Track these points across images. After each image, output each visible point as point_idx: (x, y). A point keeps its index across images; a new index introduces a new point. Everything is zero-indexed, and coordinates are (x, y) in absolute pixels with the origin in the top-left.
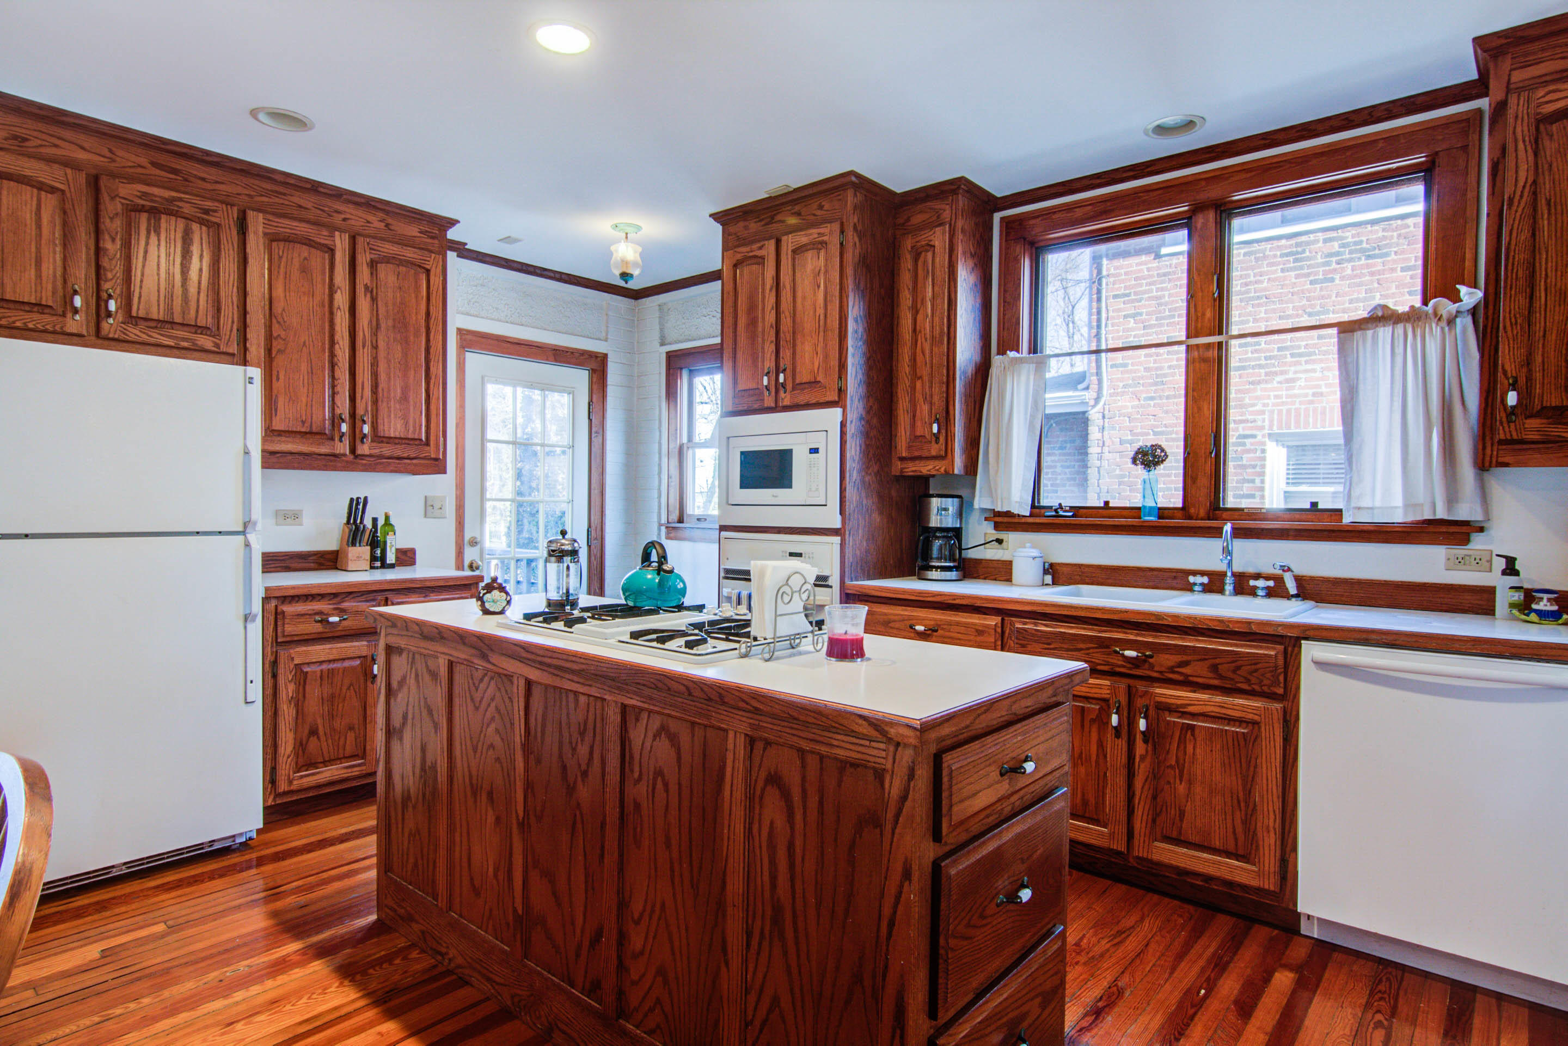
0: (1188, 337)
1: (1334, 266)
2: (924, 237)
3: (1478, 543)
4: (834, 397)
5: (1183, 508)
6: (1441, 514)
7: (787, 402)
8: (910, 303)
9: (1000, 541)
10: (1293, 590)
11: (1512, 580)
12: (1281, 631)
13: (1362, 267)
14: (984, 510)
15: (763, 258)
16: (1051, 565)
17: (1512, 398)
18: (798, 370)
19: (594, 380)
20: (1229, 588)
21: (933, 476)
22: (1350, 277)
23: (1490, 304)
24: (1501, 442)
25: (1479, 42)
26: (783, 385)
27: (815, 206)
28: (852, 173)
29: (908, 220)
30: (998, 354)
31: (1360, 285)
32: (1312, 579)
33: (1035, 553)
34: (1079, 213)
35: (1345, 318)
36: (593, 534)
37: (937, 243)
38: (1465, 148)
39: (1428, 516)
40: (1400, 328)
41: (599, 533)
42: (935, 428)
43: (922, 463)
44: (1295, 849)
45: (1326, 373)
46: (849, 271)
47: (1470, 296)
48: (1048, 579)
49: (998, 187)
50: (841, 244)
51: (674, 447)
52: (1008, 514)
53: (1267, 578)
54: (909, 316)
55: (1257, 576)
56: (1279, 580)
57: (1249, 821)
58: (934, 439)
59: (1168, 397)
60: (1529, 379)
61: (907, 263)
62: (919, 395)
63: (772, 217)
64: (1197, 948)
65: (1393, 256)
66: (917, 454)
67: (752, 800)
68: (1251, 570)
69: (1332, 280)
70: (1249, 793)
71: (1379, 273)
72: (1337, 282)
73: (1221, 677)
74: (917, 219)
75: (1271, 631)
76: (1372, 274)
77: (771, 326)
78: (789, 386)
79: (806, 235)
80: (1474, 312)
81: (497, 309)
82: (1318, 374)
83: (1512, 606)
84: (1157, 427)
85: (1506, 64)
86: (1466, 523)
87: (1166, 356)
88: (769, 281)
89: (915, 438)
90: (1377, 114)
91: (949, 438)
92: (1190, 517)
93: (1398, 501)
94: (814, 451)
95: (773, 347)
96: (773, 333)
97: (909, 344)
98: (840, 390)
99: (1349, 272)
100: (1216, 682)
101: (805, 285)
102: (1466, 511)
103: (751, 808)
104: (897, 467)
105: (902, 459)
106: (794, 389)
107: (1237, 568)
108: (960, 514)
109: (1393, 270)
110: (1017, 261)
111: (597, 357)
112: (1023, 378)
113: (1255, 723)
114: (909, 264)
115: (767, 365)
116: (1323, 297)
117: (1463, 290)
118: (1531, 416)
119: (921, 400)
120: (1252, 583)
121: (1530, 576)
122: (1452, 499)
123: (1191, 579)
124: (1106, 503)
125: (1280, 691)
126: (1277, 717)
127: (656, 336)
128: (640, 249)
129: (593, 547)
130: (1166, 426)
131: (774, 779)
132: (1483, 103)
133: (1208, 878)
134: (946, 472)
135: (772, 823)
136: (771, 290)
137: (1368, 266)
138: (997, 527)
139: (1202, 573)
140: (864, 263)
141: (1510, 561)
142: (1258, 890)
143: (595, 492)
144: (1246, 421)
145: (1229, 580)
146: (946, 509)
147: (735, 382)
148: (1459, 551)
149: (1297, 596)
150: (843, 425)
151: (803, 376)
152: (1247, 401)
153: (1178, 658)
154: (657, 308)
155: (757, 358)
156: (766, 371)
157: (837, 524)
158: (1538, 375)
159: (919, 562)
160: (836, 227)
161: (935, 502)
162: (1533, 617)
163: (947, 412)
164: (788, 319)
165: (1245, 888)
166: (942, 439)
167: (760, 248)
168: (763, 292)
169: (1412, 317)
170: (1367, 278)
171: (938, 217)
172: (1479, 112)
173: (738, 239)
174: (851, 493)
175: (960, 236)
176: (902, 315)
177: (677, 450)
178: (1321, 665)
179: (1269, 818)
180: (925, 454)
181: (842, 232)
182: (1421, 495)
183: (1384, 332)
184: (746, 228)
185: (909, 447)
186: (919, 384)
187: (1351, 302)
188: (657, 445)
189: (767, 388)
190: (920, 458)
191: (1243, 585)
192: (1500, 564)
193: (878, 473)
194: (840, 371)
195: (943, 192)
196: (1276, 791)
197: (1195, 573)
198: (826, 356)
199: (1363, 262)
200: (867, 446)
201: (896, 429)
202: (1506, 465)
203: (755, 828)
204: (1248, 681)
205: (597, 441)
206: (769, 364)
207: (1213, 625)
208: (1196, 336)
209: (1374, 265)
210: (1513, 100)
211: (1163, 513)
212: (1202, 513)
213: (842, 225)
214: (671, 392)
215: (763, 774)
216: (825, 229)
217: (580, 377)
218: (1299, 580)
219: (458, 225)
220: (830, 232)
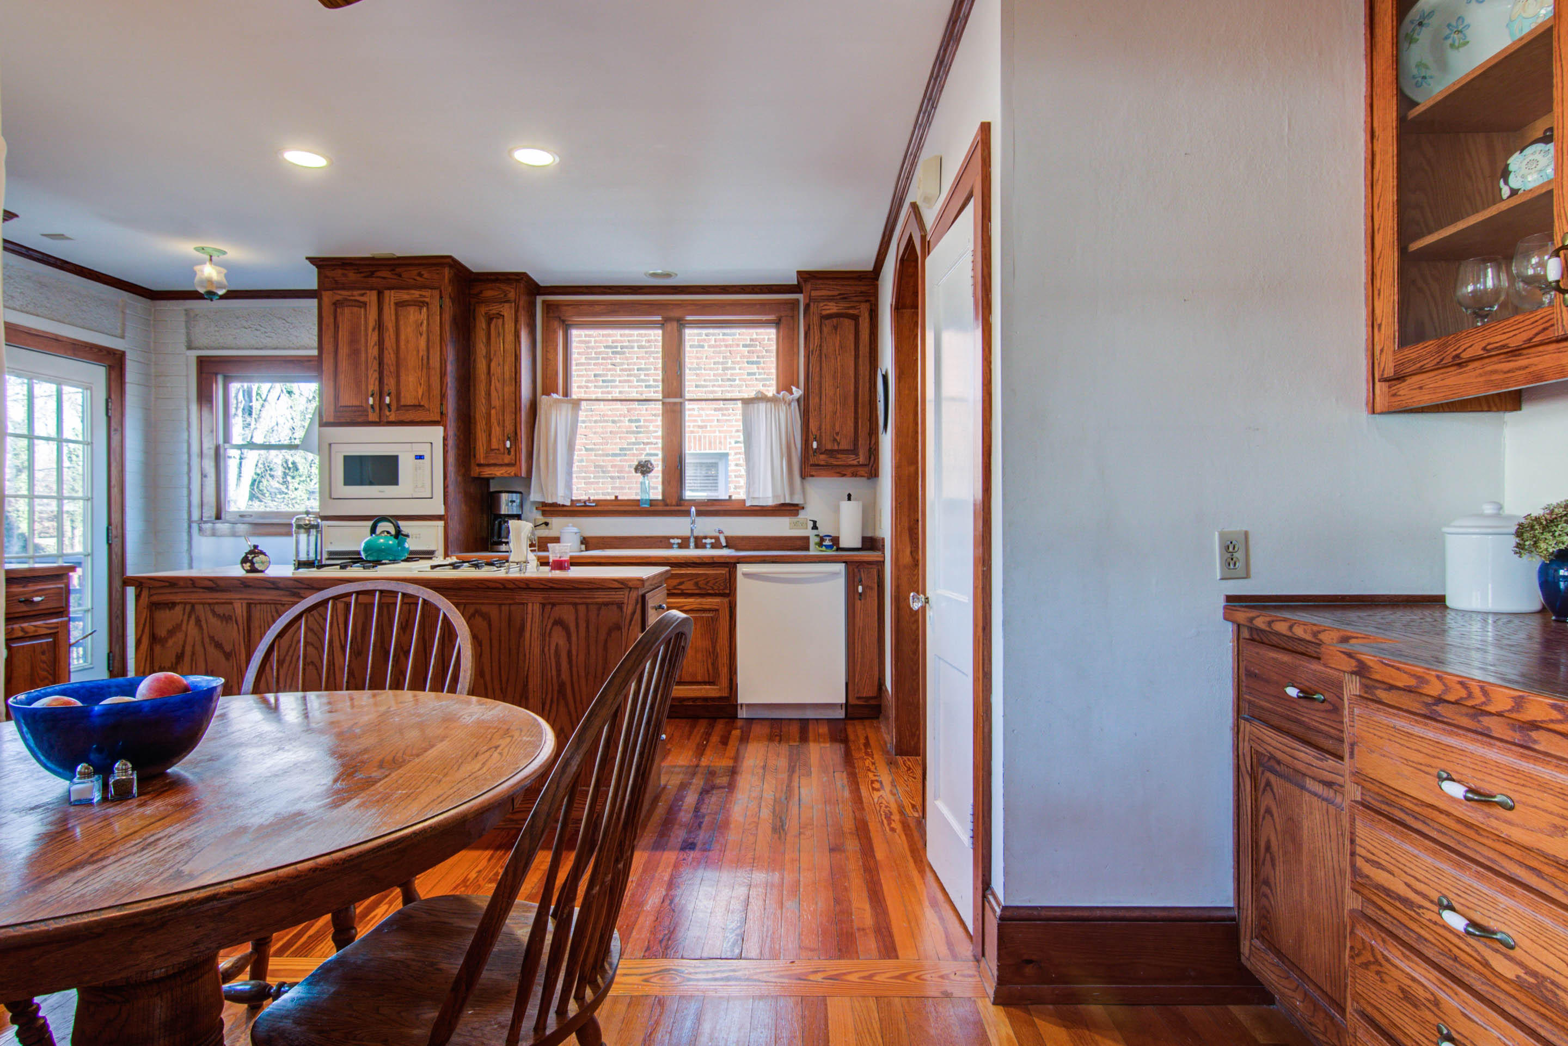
0: (664, 397)
1: (704, 337)
2: (494, 309)
3: (802, 515)
4: (438, 418)
5: (663, 500)
6: (788, 501)
7: (392, 418)
8: (484, 352)
9: (547, 524)
10: (724, 544)
11: (815, 532)
12: (728, 560)
13: (720, 340)
14: (534, 503)
15: (365, 304)
16: (584, 538)
17: (815, 445)
18: (402, 394)
19: (113, 377)
20: (692, 544)
21: (493, 478)
22: (714, 346)
23: (806, 399)
24: (812, 465)
25: (799, 273)
26: (389, 406)
27: (416, 272)
28: (450, 257)
29: (481, 292)
30: (543, 394)
31: (720, 352)
32: (732, 537)
33: (575, 530)
34: (597, 308)
35: (746, 396)
36: (114, 532)
37: (506, 314)
38: (792, 317)
39: (782, 502)
40: (769, 405)
41: (120, 530)
42: (508, 444)
43: (497, 468)
44: (736, 673)
45: (702, 412)
46: (447, 327)
47: (797, 392)
48: (583, 547)
49: (541, 279)
50: (441, 306)
51: (209, 446)
52: (554, 505)
53: (711, 538)
54: (484, 362)
55: (706, 538)
56: (717, 539)
57: (715, 665)
58: (506, 452)
59: (596, 422)
60: (821, 435)
61: (481, 324)
62: (494, 420)
63: (373, 273)
64: (695, 733)
65: (737, 336)
66: (492, 462)
67: (545, 636)
68: (701, 534)
69: (703, 347)
70: (714, 647)
71: (731, 346)
72: (706, 348)
73: (700, 588)
74: (489, 293)
75: (722, 560)
76: (726, 346)
77: (375, 358)
78: (394, 407)
79: (408, 294)
80: (798, 400)
81: (12, 297)
82: (696, 413)
83: (816, 544)
84: (587, 444)
85: (809, 286)
86: (797, 505)
87: (593, 389)
88: (372, 323)
89: (490, 450)
90: (756, 290)
91: (517, 451)
92: (667, 505)
93: (770, 494)
94: (420, 457)
95: (376, 375)
96: (376, 363)
97: (484, 382)
98: (442, 413)
99: (713, 342)
100: (697, 591)
101: (408, 331)
102: (797, 500)
103: (544, 640)
104: (476, 471)
105: (480, 465)
106: (398, 409)
107: (695, 534)
108: (521, 506)
109: (738, 345)
110: (555, 332)
111: (115, 354)
112: (564, 413)
113: (717, 610)
114: (484, 325)
115: (371, 388)
116: (698, 358)
117: (794, 389)
118: (822, 453)
119: (496, 424)
120: (704, 541)
121: (823, 531)
122: (792, 493)
123: (672, 541)
124: (616, 497)
125: (728, 591)
126: (727, 605)
127: (182, 339)
128: (225, 271)
129: (114, 545)
130: (594, 444)
131: (559, 622)
132: (800, 297)
133: (694, 699)
134: (516, 475)
135: (557, 644)
136: (374, 329)
137: (724, 340)
138: (544, 513)
139: (678, 538)
140: (455, 320)
141: (815, 522)
142: (721, 698)
143: (115, 491)
144: (651, 443)
145: (692, 540)
146: (513, 502)
147: (337, 398)
148: (794, 519)
149: (726, 547)
150: (445, 439)
151: (408, 399)
152: (651, 428)
153: (678, 581)
154: (184, 312)
155: (361, 381)
156: (370, 393)
157: (442, 512)
158: (823, 435)
159: (496, 539)
160: (436, 293)
161: (504, 497)
162: (824, 548)
163: (516, 433)
164: (392, 355)
165: (713, 699)
166: (513, 453)
167: (362, 295)
168: (366, 329)
169: (773, 400)
170: (724, 349)
171: (505, 296)
172: (798, 301)
173: (336, 282)
174: (451, 488)
175: (521, 309)
176: (478, 360)
177: (212, 452)
178: (746, 575)
179: (723, 660)
180: (500, 462)
181: (441, 297)
182: (780, 492)
183: (762, 406)
184: (345, 275)
185: (486, 457)
186: (493, 412)
187: (715, 363)
188: (185, 445)
189: (372, 407)
190: (495, 465)
191: (699, 543)
192: (811, 524)
193: (464, 475)
194: (441, 400)
195: (509, 279)
196: (727, 644)
197: (673, 538)
198: (429, 387)
199: (721, 337)
200: (459, 455)
201: (475, 443)
202: (812, 476)
203: (546, 649)
204: (713, 589)
205: (116, 438)
206: (373, 386)
207: (695, 560)
208: (669, 397)
209: (727, 340)
210: (812, 304)
211: (652, 502)
212: (674, 503)
213: (441, 292)
214: (204, 396)
215: (551, 621)
216: (427, 293)
217: (98, 373)
218: (726, 538)
219: (15, 220)
220: (430, 296)
